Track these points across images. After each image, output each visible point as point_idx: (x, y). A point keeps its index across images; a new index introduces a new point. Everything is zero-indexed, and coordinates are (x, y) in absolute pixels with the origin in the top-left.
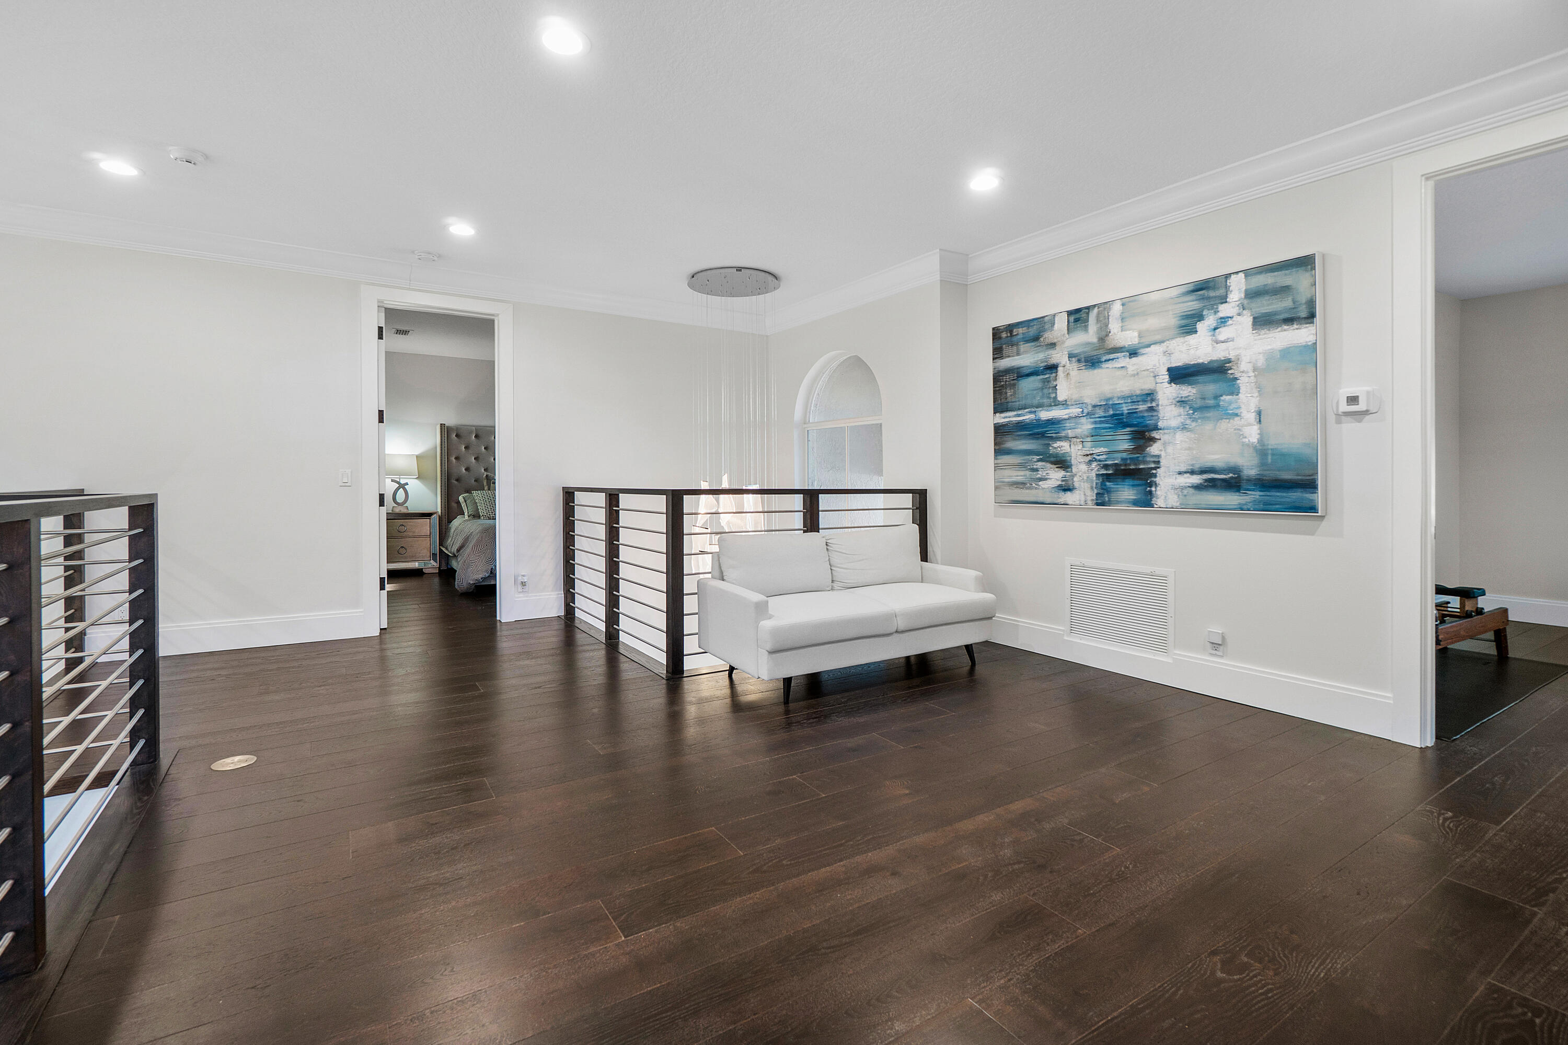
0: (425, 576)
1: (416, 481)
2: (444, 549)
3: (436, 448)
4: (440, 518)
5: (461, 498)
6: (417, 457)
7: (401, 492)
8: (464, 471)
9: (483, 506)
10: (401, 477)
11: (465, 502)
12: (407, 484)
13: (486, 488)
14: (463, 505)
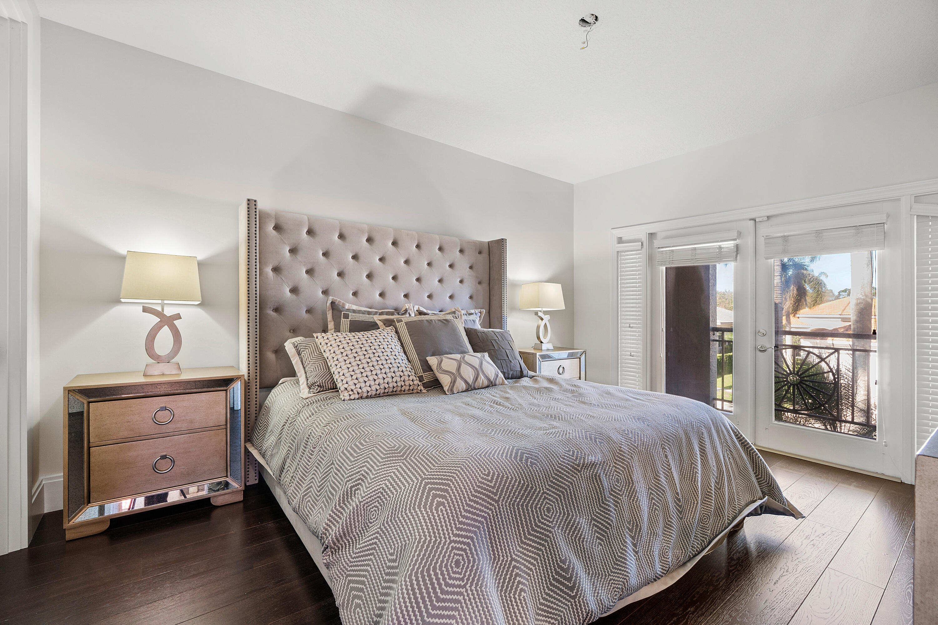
0: (216, 514)
1: (199, 311)
2: (255, 453)
3: (237, 249)
4: (247, 387)
5: (289, 346)
6: (200, 264)
7: (165, 332)
8: (289, 294)
9: (344, 367)
10: (166, 302)
11: (299, 354)
12: (178, 317)
13: (331, 325)
14: (295, 361)
